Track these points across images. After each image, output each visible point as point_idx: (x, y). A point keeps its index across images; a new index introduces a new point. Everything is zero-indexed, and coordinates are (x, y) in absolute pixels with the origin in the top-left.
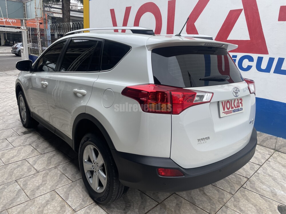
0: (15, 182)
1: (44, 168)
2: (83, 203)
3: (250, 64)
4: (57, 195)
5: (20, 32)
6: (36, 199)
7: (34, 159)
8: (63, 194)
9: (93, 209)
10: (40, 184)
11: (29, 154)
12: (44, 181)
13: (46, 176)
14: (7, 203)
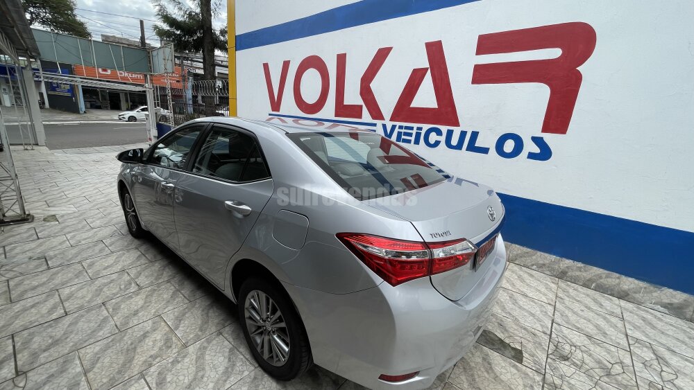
0: (101, 306)
1: (152, 282)
2: (200, 333)
3: (438, 138)
4: (163, 324)
5: (145, 91)
6: (129, 331)
7: (139, 269)
8: (172, 321)
9: (214, 342)
10: (139, 307)
11: (132, 264)
12: (147, 302)
13: (151, 295)
14: (80, 340)
